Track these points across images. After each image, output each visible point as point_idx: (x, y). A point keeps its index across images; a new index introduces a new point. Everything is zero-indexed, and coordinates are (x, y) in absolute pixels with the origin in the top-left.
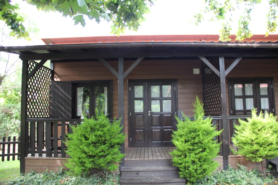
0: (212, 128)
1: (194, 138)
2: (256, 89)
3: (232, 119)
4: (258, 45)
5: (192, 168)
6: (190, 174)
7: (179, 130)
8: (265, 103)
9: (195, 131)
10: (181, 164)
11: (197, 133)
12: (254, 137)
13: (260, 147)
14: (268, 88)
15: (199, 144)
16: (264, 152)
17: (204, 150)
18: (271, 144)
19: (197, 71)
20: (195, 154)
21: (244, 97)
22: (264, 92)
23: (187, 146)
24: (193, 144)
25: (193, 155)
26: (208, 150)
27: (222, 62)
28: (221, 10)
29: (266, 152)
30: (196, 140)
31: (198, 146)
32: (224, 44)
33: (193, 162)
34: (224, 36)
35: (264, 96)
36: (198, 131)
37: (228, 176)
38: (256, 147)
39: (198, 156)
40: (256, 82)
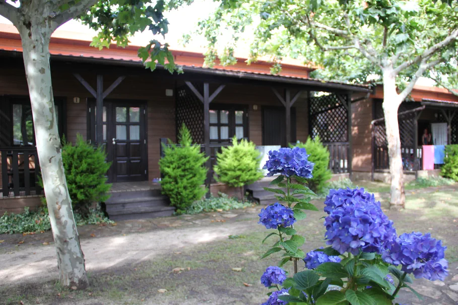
0: (201, 155)
1: (185, 165)
2: (232, 117)
3: (214, 148)
4: (243, 75)
5: (184, 193)
6: (181, 200)
7: (167, 157)
8: (240, 132)
9: (185, 157)
10: (173, 190)
11: (188, 160)
12: (236, 164)
13: (243, 172)
14: (244, 115)
15: (190, 171)
16: (245, 176)
17: (195, 175)
18: (251, 170)
19: (169, 93)
20: (187, 180)
21: (219, 125)
22: (239, 121)
23: (179, 172)
24: (184, 170)
25: (185, 180)
26: (198, 176)
27: (206, 87)
28: (214, 38)
29: (247, 177)
30: (188, 166)
31: (188, 172)
32: (212, 71)
33: (185, 188)
34: (210, 60)
35: (239, 125)
36: (188, 158)
37: (212, 204)
38: (238, 173)
39: (190, 181)
40: (231, 109)
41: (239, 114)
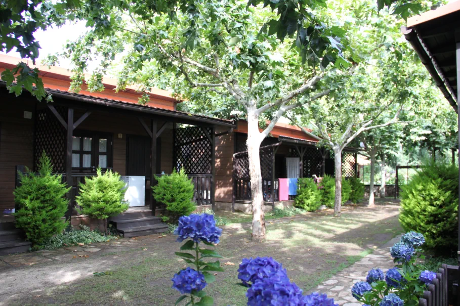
0: (62, 185)
1: (44, 195)
2: (95, 145)
3: (76, 177)
4: (111, 104)
5: (43, 227)
6: (39, 234)
7: (24, 187)
8: (103, 160)
9: (45, 187)
10: (29, 223)
11: (48, 190)
12: (101, 194)
13: (107, 204)
14: (108, 143)
15: (49, 202)
16: (110, 209)
17: (55, 207)
18: (116, 201)
19: (28, 115)
20: (47, 212)
21: (81, 152)
22: (103, 149)
23: (37, 204)
24: (42, 202)
25: (44, 212)
26: (59, 208)
27: (71, 113)
28: (83, 63)
29: (112, 209)
30: (47, 197)
31: (47, 203)
32: (79, 98)
33: (44, 221)
34: (76, 85)
35: (103, 154)
36: (48, 188)
37: (73, 237)
38: (102, 204)
39: (49, 214)
40: (96, 137)
41: (103, 141)
